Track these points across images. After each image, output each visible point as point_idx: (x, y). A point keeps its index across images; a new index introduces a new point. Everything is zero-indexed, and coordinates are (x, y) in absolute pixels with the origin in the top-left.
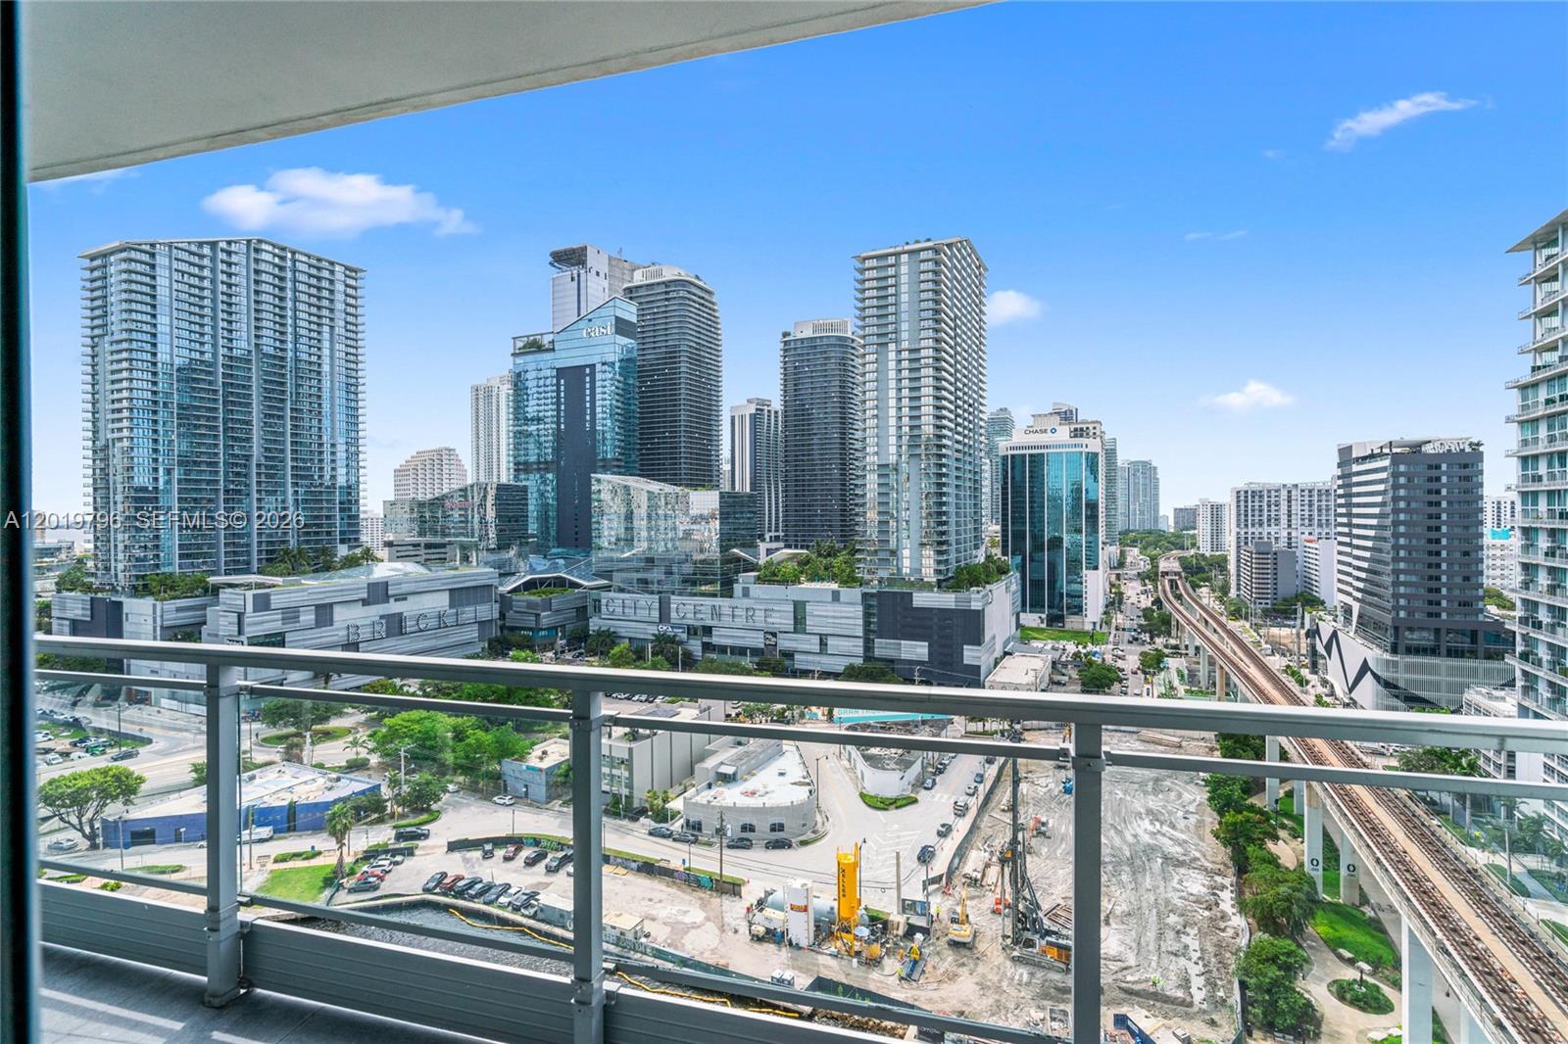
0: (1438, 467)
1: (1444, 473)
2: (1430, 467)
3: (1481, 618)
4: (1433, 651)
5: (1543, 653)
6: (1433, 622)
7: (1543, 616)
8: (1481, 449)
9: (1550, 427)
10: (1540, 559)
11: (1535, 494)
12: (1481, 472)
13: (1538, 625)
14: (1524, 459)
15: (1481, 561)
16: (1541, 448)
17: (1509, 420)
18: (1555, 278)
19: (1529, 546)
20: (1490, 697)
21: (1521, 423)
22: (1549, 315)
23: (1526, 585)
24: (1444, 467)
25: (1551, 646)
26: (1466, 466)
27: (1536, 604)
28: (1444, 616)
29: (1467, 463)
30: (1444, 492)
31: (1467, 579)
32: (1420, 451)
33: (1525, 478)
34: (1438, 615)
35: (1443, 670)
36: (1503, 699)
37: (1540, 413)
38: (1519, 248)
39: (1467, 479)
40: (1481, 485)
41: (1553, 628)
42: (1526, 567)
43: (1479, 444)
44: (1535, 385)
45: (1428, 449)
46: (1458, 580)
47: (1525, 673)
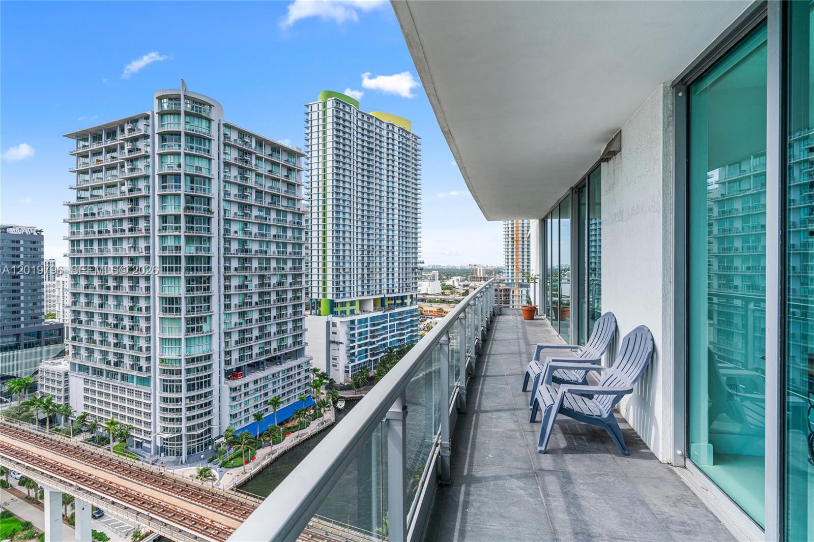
0: (18, 242)
1: (22, 246)
2: (13, 242)
3: (43, 324)
4: (16, 347)
5: (83, 335)
6: (16, 331)
7: (83, 317)
8: (42, 233)
9: (86, 227)
10: (81, 290)
11: (79, 259)
12: (43, 246)
13: (80, 322)
14: (73, 241)
15: (43, 293)
16: (82, 236)
17: (65, 221)
18: (87, 156)
19: (75, 285)
20: (54, 364)
21: (70, 223)
22: (83, 173)
23: (74, 303)
24: (22, 242)
25: (87, 331)
26: (34, 243)
27: (79, 312)
28: (22, 326)
29: (35, 241)
30: (22, 256)
31: (35, 304)
32: (5, 232)
33: (73, 251)
34: (19, 326)
35: (22, 357)
36: (60, 363)
37: (81, 220)
38: (69, 136)
39: (35, 249)
40: (43, 253)
41: (88, 322)
42: (74, 294)
43: (41, 231)
44: (78, 206)
45: (10, 231)
46: (31, 305)
47: (74, 347)
